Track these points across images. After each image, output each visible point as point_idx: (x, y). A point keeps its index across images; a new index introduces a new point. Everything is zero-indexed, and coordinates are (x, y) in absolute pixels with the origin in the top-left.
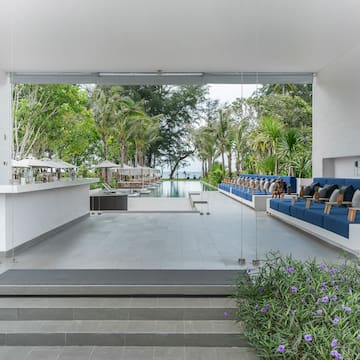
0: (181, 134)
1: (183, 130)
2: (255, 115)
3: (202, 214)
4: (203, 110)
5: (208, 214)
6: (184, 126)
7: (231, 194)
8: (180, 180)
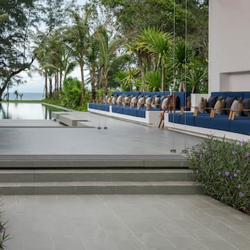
0: (14, 41)
1: (16, 35)
2: (115, 20)
3: (99, 128)
4: (43, 10)
5: (106, 128)
6: (17, 30)
7: (111, 113)
8: (12, 101)
